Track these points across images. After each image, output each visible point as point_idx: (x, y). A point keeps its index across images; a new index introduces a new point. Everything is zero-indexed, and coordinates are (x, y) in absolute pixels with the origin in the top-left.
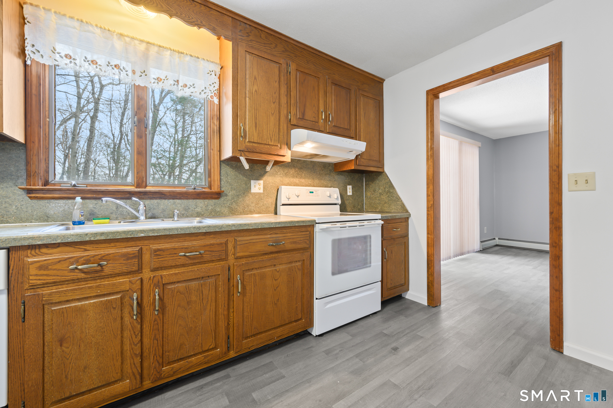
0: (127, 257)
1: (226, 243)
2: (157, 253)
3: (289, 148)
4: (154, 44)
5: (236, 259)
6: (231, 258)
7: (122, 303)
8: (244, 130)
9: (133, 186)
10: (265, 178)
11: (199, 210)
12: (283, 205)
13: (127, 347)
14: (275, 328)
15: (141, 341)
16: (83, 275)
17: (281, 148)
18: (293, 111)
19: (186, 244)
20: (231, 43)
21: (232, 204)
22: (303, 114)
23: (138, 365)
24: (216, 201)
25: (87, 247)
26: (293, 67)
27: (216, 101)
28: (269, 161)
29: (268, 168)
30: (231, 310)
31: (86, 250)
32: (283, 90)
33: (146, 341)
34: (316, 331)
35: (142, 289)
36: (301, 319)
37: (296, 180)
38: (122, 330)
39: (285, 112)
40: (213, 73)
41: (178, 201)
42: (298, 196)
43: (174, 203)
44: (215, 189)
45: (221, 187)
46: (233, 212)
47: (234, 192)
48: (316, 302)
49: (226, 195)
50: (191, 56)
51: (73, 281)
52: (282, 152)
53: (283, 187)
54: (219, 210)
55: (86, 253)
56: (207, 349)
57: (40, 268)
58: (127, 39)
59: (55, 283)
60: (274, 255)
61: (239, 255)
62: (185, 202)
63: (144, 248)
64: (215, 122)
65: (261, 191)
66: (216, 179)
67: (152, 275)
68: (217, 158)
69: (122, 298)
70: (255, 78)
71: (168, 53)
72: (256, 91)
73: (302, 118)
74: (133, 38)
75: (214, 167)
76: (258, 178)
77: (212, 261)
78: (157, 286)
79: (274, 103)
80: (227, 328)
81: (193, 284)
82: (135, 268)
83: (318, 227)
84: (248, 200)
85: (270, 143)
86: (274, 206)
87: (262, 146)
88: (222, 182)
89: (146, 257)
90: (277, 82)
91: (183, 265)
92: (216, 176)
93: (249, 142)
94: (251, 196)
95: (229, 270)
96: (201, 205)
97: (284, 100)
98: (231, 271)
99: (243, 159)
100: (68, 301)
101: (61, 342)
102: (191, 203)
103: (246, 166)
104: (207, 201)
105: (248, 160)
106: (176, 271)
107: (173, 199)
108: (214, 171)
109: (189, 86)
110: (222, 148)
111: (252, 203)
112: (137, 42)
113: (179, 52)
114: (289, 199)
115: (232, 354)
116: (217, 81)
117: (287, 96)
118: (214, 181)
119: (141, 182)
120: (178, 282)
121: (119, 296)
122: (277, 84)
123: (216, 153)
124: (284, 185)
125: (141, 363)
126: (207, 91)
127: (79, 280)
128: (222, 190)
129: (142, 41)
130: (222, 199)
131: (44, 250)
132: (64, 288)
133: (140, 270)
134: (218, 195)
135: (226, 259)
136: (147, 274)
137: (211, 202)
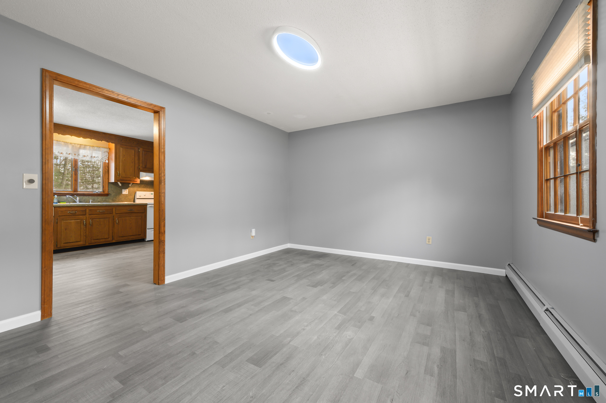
0: (82, 211)
1: (112, 209)
2: (90, 210)
3: (139, 179)
4: (83, 145)
5: (116, 214)
6: (114, 213)
7: (81, 222)
8: (119, 173)
9: (72, 191)
10: (129, 188)
11: (99, 200)
12: (137, 199)
13: (82, 233)
14: (130, 236)
15: (86, 232)
16: (71, 214)
17: (135, 179)
18: (141, 165)
19: (99, 208)
20: (114, 144)
21: (113, 198)
22: (146, 166)
23: (85, 238)
24: (106, 197)
25: (72, 208)
26: (141, 150)
27: (107, 161)
28: (130, 183)
29: (130, 185)
30: (114, 228)
31: (71, 208)
32: (136, 158)
33: (87, 233)
34: (147, 239)
35: (86, 219)
36: (141, 235)
37: (145, 189)
38: (81, 229)
39: (137, 166)
40: (106, 152)
41: (90, 197)
42: (145, 196)
43: (89, 198)
44: (106, 192)
45: (108, 192)
46: (114, 201)
47: (114, 194)
48: (147, 230)
49: (111, 195)
50: (97, 147)
51: (68, 215)
52: (136, 180)
53: (137, 192)
54: (107, 200)
55: (72, 209)
56: (106, 238)
57: (61, 212)
58: (73, 144)
59: (64, 216)
60: (130, 214)
61: (117, 213)
62: (93, 197)
63: (87, 209)
64: (106, 168)
65: (127, 193)
66: (106, 189)
67: (89, 216)
68: (107, 181)
69: (81, 221)
70: (124, 155)
71: (88, 147)
72: (124, 160)
73: (145, 167)
74: (75, 144)
75: (105, 185)
76: (126, 188)
77: (108, 214)
78: (91, 219)
79: (132, 163)
80: (113, 233)
81: (101, 220)
82: (84, 214)
83: (148, 206)
84: (121, 197)
85: (130, 177)
86: (133, 199)
87: (127, 178)
88: (109, 190)
89: (87, 211)
90: (134, 156)
91: (98, 214)
92: (107, 188)
93: (121, 177)
94: (122, 195)
95: (113, 217)
96: (100, 198)
97: (137, 162)
98: (114, 217)
99: (119, 183)
100: (67, 220)
101: (66, 229)
102: (96, 198)
103: (120, 185)
104: (102, 197)
105: (121, 183)
106: (96, 215)
107: (88, 196)
108: (106, 186)
109: (96, 157)
110: (110, 178)
111: (123, 198)
112: (76, 145)
113: (92, 146)
114: (140, 196)
115: (114, 241)
116: (108, 154)
117: (138, 160)
118: (106, 190)
119: (76, 190)
120: (97, 219)
121: (80, 220)
122: (134, 157)
123: (106, 179)
124: (138, 191)
125: (86, 238)
126: (104, 158)
127: (70, 215)
128: (109, 193)
129: (78, 144)
130: (109, 196)
131: (62, 208)
132: (66, 217)
133: (85, 215)
134: (107, 195)
135: (112, 213)
136: (87, 216)
137: (104, 197)
